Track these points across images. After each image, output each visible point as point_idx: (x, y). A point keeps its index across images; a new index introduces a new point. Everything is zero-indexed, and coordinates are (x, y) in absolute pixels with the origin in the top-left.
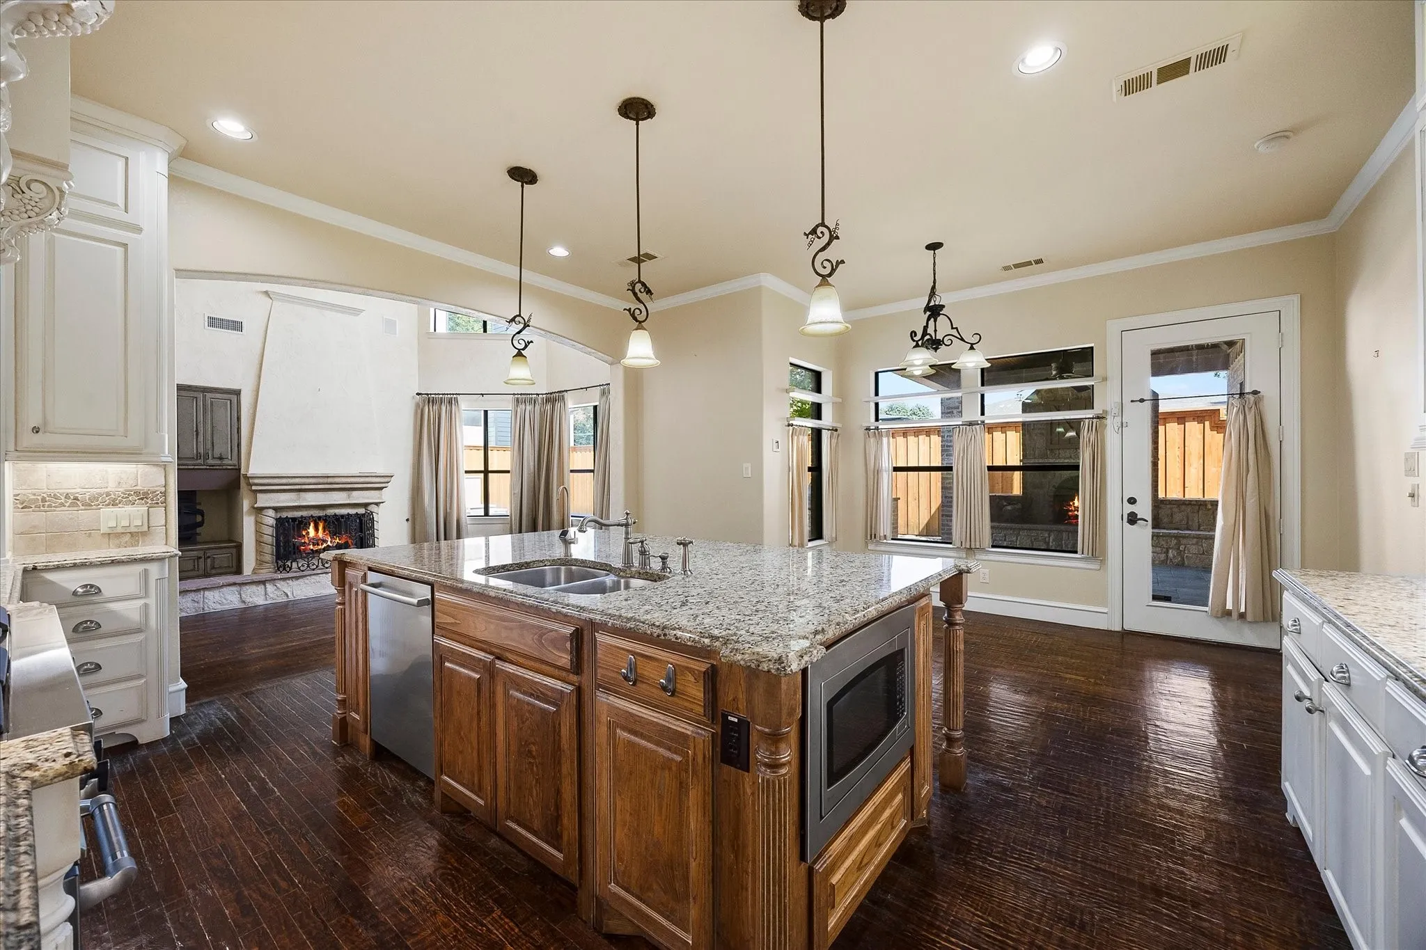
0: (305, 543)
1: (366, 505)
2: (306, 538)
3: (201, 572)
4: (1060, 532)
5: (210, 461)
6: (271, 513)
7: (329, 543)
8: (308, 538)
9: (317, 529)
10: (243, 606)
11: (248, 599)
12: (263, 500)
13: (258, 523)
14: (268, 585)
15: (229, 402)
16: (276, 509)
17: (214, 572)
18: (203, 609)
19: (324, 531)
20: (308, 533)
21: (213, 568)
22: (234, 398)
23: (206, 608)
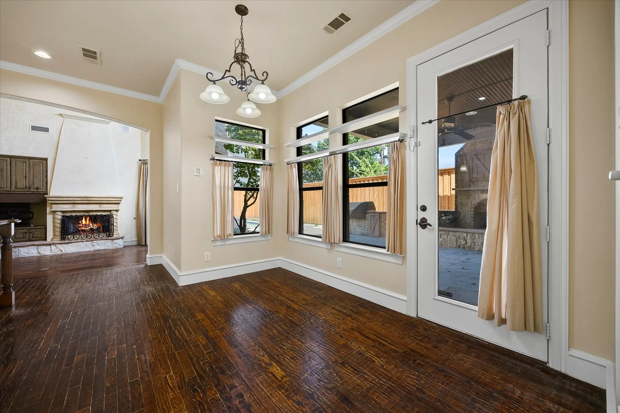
0: (81, 226)
1: (110, 211)
2: (81, 225)
3: (27, 239)
4: (474, 233)
5: (32, 190)
6: (61, 214)
7: (91, 227)
8: (82, 224)
9: (86, 220)
10: (39, 255)
11: (41, 252)
12: (55, 208)
13: (54, 218)
14: (52, 246)
15: (41, 164)
16: (63, 212)
17: (34, 239)
18: (18, 256)
19: (89, 221)
20: (82, 222)
21: (33, 237)
22: (44, 162)
23: (20, 255)
